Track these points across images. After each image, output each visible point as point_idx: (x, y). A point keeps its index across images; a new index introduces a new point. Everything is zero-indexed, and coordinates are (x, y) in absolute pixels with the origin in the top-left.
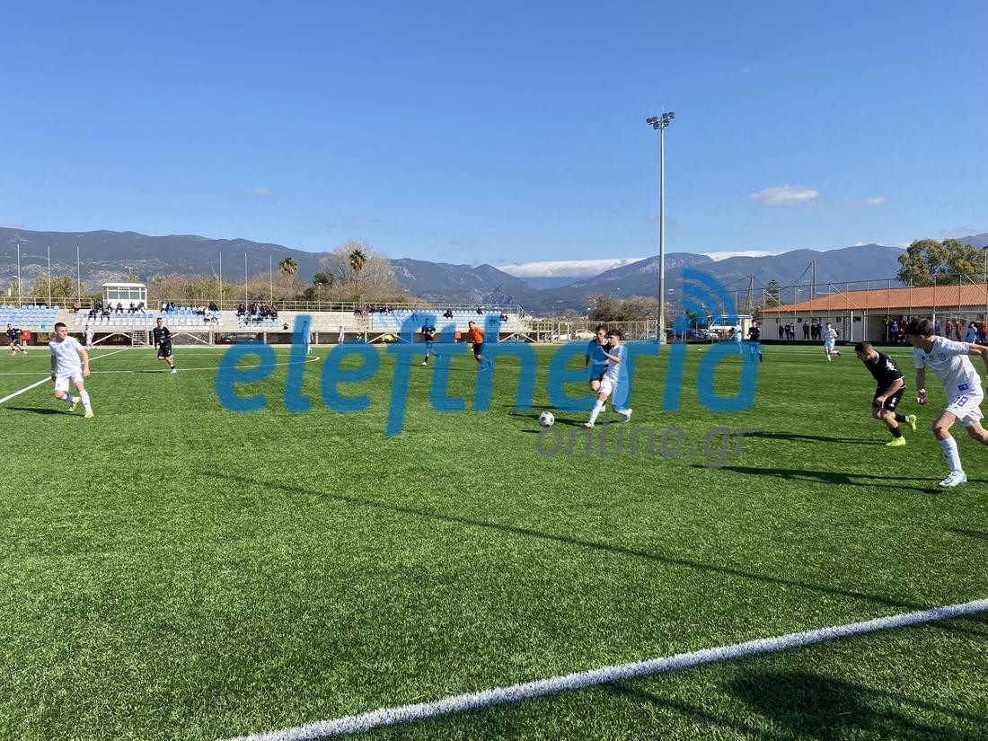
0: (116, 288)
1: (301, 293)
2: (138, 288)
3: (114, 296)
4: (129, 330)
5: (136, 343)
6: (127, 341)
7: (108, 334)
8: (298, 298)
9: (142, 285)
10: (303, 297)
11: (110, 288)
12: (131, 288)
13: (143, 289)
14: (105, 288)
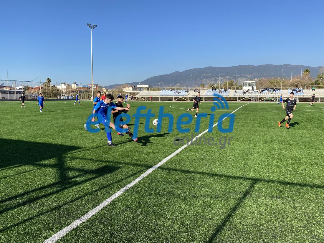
0: (247, 83)
1: (313, 83)
2: (253, 83)
3: (246, 85)
4: (250, 96)
5: (252, 101)
6: (249, 100)
7: (244, 98)
8: (312, 84)
9: (255, 82)
10: (314, 84)
11: (245, 83)
12: (252, 83)
13: (255, 83)
14: (243, 83)
